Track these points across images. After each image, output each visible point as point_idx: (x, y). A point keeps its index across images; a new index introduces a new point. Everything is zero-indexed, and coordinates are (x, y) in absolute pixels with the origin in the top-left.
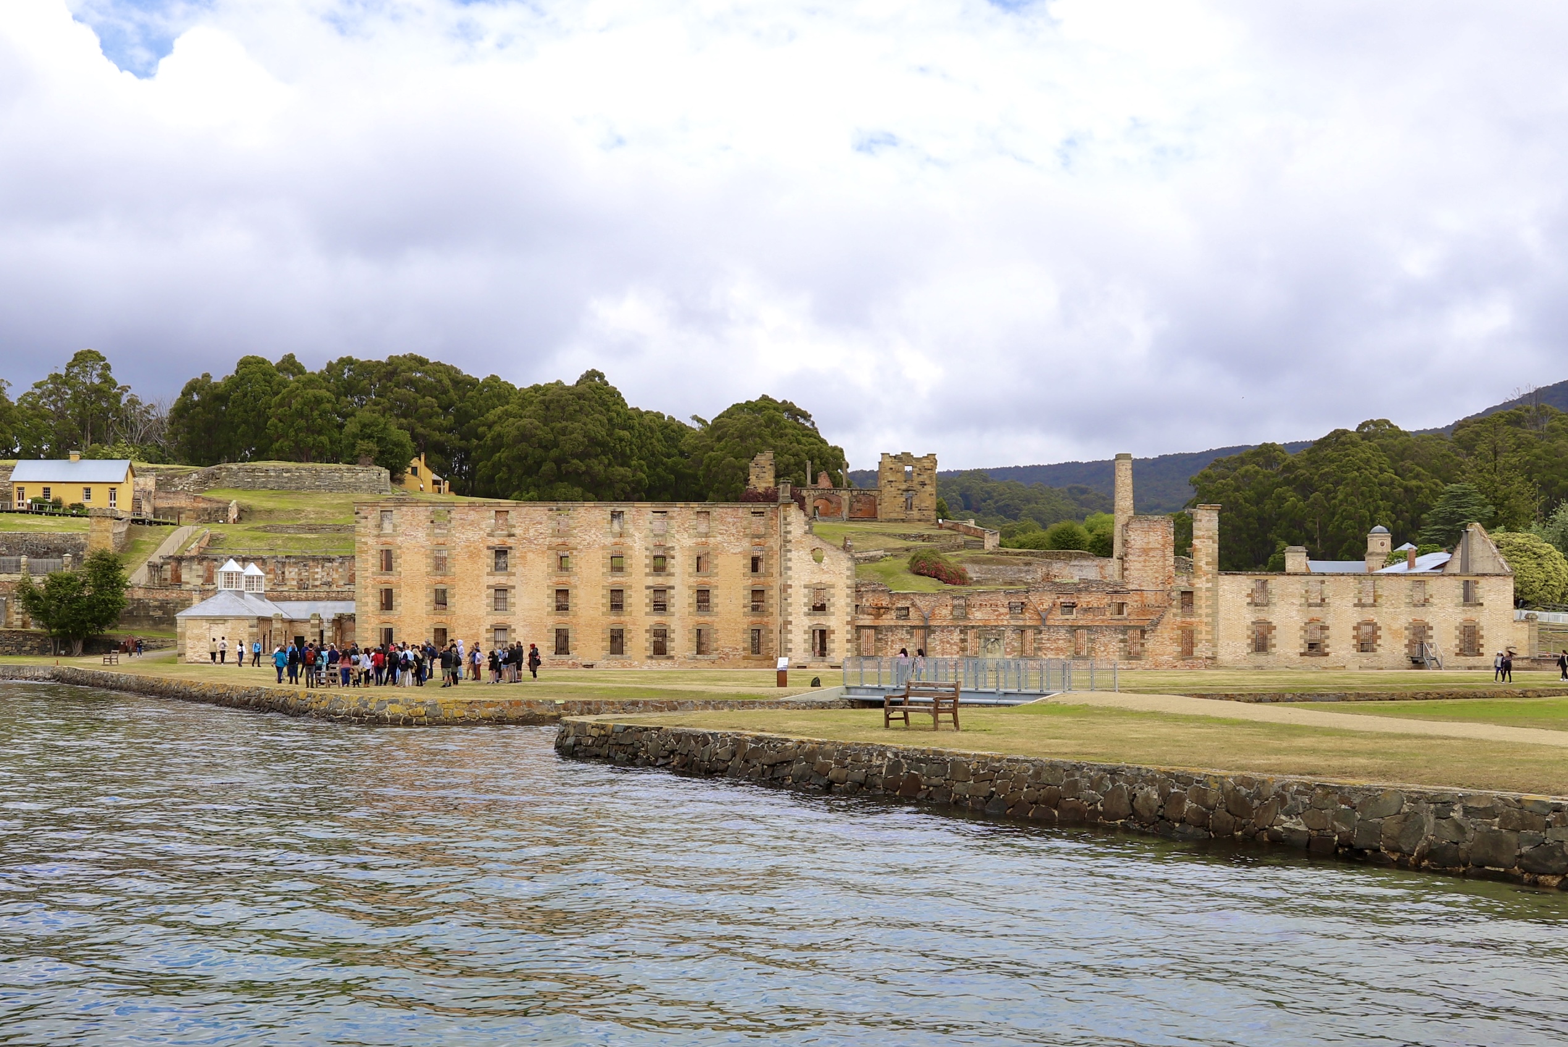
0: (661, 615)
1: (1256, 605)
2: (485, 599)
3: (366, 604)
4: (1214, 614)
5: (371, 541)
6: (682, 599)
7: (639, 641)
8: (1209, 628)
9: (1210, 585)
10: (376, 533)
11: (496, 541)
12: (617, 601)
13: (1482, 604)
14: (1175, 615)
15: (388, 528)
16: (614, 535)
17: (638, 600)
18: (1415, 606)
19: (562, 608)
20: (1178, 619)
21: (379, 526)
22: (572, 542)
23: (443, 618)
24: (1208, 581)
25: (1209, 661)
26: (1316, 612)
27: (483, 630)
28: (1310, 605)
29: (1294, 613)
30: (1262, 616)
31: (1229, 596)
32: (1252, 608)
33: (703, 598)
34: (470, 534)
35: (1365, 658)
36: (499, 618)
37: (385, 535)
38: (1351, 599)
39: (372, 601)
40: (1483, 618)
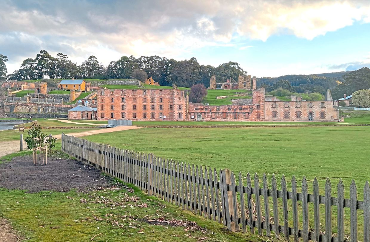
0: (153, 110)
1: (274, 108)
2: (121, 107)
3: (99, 108)
4: (264, 109)
5: (100, 97)
6: (157, 107)
7: (149, 115)
8: (263, 113)
9: (263, 104)
10: (100, 95)
11: (122, 96)
12: (145, 108)
13: (325, 107)
14: (256, 110)
15: (103, 94)
16: (144, 95)
17: (149, 107)
18: (310, 108)
19: (135, 109)
20: (256, 111)
21: (101, 94)
22: (136, 96)
23: (113, 111)
24: (263, 103)
25: (263, 119)
26: (287, 109)
27: (120, 113)
28: (285, 108)
29: (282, 110)
30: (275, 110)
31: (268, 106)
32: (272, 108)
33: (161, 107)
34: (117, 95)
35: (298, 119)
36: (123, 111)
37: (102, 96)
38: (295, 107)
39: (100, 108)
40: (326, 110)
